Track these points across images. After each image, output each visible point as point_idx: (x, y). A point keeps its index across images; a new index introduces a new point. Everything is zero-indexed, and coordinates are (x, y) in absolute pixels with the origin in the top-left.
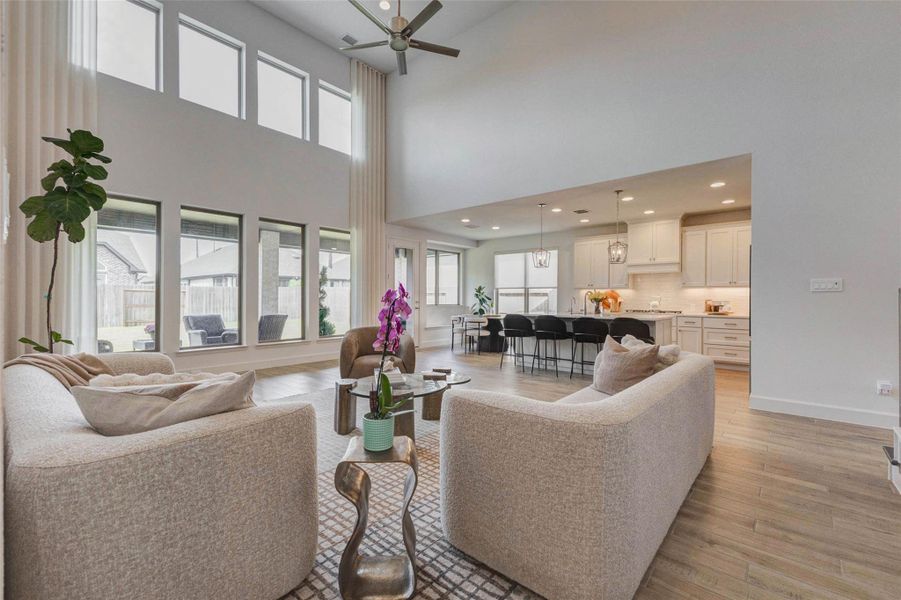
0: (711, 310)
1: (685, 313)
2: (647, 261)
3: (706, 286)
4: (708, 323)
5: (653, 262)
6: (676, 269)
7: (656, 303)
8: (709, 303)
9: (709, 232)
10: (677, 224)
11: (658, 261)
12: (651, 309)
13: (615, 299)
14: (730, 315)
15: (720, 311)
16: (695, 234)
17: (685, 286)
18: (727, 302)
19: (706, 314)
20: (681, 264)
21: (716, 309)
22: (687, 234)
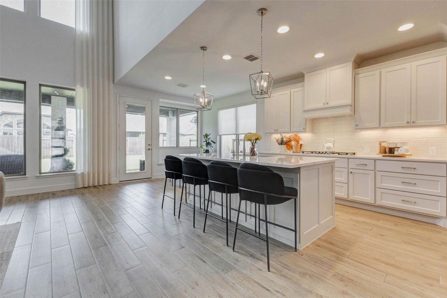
0: (385, 152)
1: (358, 155)
2: (321, 105)
3: (379, 127)
4: (380, 166)
5: (326, 106)
6: (347, 111)
7: (331, 145)
8: (383, 144)
9: (383, 71)
10: (350, 66)
11: (331, 104)
12: (326, 150)
13: (298, 142)
14: (407, 158)
15: (396, 153)
16: (370, 75)
17: (358, 128)
18: (404, 144)
19: (380, 156)
20: (354, 106)
21: (391, 150)
22: (360, 76)
